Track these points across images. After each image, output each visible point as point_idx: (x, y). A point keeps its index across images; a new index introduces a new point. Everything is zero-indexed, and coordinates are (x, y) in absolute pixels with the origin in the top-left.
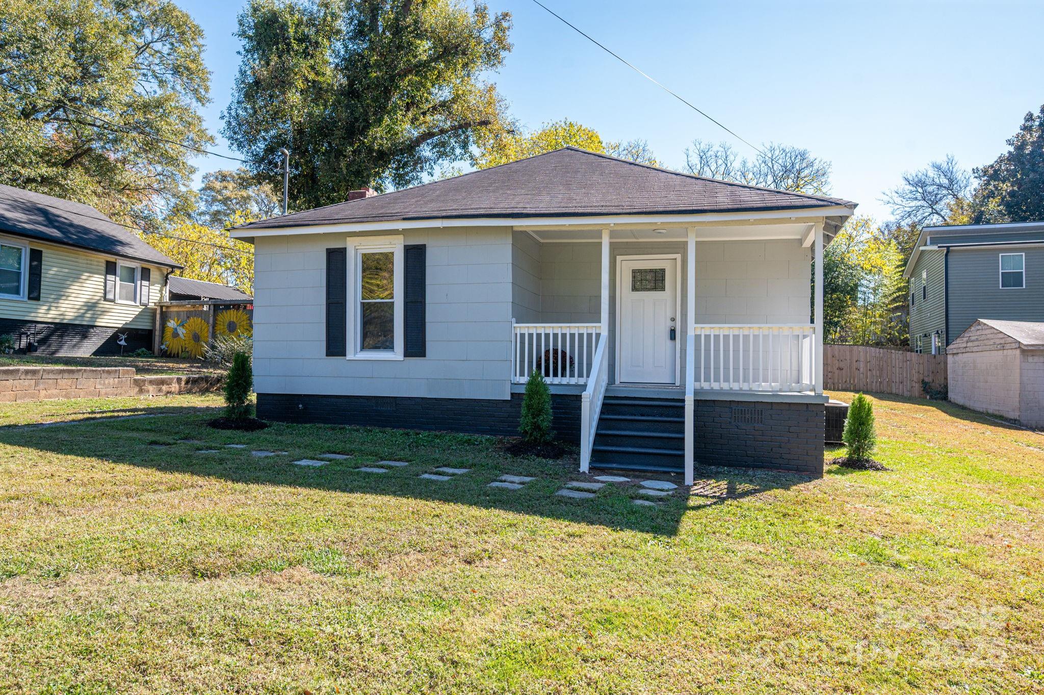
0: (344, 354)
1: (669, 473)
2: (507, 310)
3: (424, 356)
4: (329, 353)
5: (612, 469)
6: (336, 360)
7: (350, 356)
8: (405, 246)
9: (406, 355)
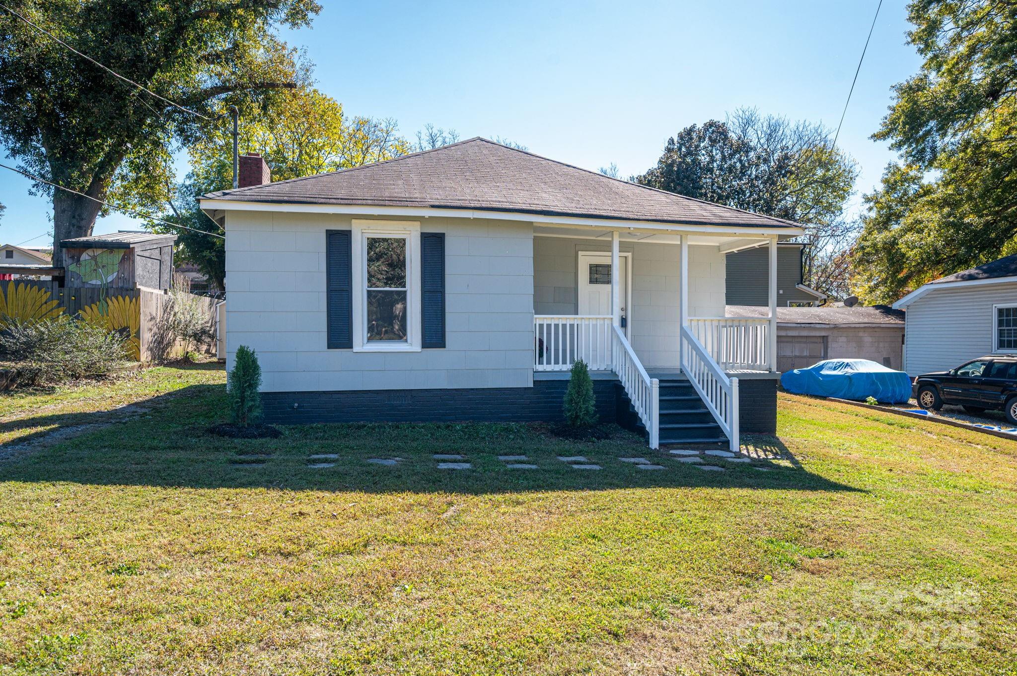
0: (351, 346)
1: (717, 443)
2: (529, 301)
3: (445, 347)
4: (331, 345)
5: (672, 444)
6: (339, 354)
7: (356, 348)
8: (422, 234)
9: (425, 345)
